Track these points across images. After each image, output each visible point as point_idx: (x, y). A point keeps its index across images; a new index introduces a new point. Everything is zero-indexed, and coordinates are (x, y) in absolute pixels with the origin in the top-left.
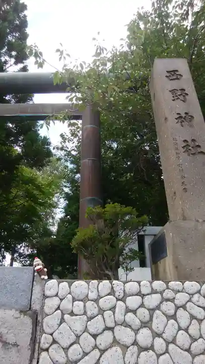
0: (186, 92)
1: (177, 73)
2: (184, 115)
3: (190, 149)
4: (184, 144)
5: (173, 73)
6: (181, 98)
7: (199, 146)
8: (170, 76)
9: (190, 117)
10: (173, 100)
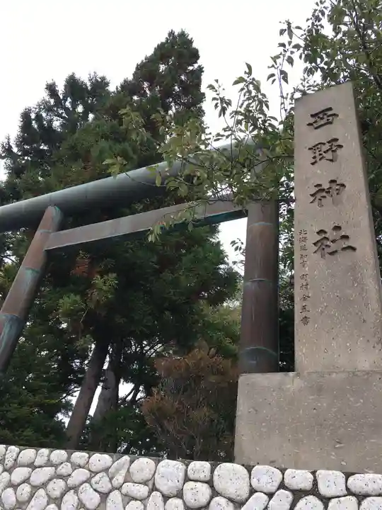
0: (339, 143)
1: (329, 113)
2: (326, 186)
3: (327, 246)
4: (319, 238)
5: (321, 116)
6: (329, 155)
7: (346, 237)
8: (316, 122)
9: (338, 187)
10: (313, 164)
